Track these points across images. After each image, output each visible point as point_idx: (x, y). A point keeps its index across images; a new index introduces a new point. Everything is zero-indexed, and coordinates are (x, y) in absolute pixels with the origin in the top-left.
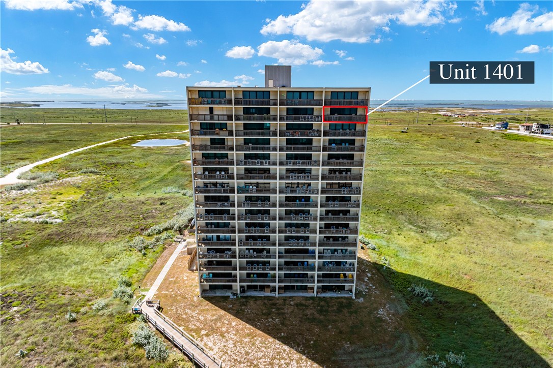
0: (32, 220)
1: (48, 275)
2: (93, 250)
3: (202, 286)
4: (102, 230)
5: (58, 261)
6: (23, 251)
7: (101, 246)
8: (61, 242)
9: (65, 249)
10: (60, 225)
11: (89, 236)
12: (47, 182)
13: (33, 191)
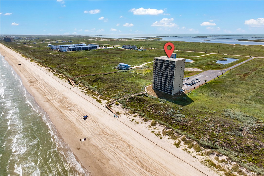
0: (140, 74)
1: (138, 82)
2: (145, 80)
3: (153, 87)
4: (148, 78)
5: (140, 80)
6: (137, 78)
7: (146, 80)
8: (142, 78)
9: (142, 79)
10: (143, 76)
11: (146, 78)
12: (146, 68)
13: (143, 69)
